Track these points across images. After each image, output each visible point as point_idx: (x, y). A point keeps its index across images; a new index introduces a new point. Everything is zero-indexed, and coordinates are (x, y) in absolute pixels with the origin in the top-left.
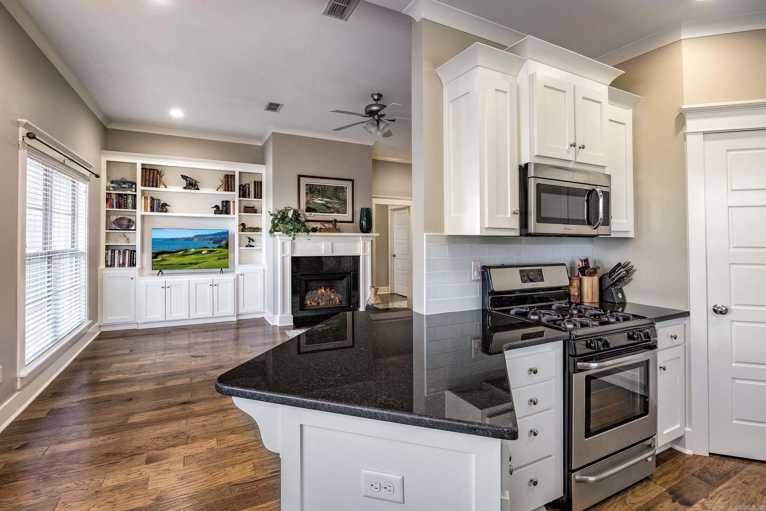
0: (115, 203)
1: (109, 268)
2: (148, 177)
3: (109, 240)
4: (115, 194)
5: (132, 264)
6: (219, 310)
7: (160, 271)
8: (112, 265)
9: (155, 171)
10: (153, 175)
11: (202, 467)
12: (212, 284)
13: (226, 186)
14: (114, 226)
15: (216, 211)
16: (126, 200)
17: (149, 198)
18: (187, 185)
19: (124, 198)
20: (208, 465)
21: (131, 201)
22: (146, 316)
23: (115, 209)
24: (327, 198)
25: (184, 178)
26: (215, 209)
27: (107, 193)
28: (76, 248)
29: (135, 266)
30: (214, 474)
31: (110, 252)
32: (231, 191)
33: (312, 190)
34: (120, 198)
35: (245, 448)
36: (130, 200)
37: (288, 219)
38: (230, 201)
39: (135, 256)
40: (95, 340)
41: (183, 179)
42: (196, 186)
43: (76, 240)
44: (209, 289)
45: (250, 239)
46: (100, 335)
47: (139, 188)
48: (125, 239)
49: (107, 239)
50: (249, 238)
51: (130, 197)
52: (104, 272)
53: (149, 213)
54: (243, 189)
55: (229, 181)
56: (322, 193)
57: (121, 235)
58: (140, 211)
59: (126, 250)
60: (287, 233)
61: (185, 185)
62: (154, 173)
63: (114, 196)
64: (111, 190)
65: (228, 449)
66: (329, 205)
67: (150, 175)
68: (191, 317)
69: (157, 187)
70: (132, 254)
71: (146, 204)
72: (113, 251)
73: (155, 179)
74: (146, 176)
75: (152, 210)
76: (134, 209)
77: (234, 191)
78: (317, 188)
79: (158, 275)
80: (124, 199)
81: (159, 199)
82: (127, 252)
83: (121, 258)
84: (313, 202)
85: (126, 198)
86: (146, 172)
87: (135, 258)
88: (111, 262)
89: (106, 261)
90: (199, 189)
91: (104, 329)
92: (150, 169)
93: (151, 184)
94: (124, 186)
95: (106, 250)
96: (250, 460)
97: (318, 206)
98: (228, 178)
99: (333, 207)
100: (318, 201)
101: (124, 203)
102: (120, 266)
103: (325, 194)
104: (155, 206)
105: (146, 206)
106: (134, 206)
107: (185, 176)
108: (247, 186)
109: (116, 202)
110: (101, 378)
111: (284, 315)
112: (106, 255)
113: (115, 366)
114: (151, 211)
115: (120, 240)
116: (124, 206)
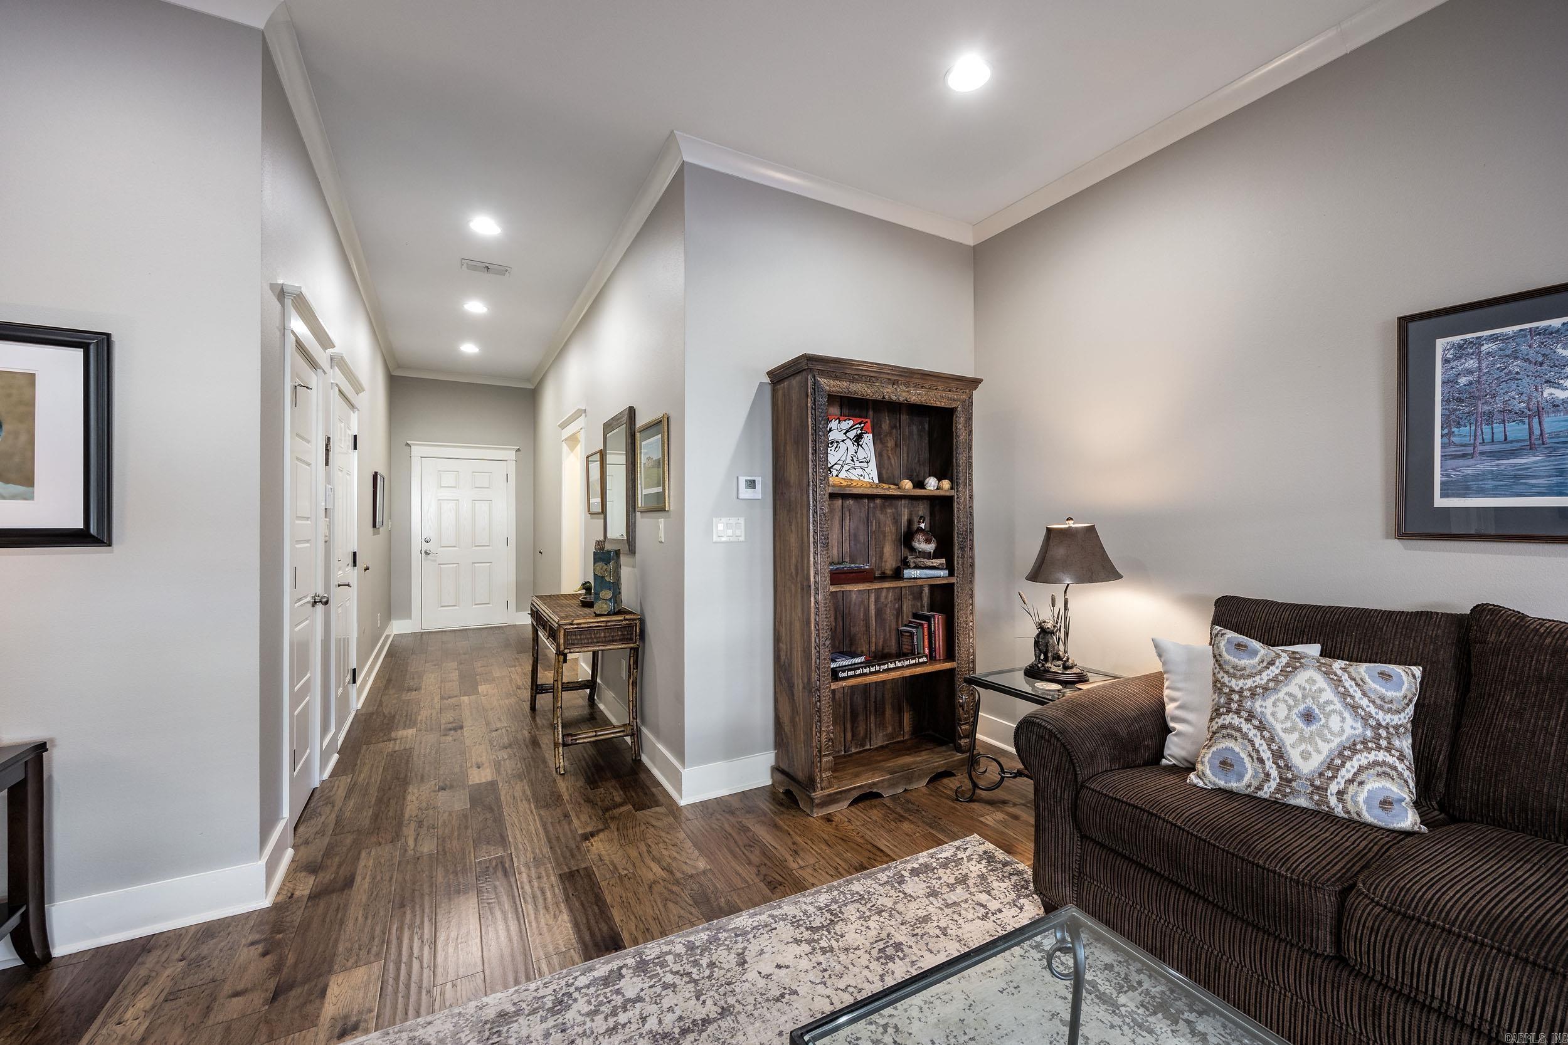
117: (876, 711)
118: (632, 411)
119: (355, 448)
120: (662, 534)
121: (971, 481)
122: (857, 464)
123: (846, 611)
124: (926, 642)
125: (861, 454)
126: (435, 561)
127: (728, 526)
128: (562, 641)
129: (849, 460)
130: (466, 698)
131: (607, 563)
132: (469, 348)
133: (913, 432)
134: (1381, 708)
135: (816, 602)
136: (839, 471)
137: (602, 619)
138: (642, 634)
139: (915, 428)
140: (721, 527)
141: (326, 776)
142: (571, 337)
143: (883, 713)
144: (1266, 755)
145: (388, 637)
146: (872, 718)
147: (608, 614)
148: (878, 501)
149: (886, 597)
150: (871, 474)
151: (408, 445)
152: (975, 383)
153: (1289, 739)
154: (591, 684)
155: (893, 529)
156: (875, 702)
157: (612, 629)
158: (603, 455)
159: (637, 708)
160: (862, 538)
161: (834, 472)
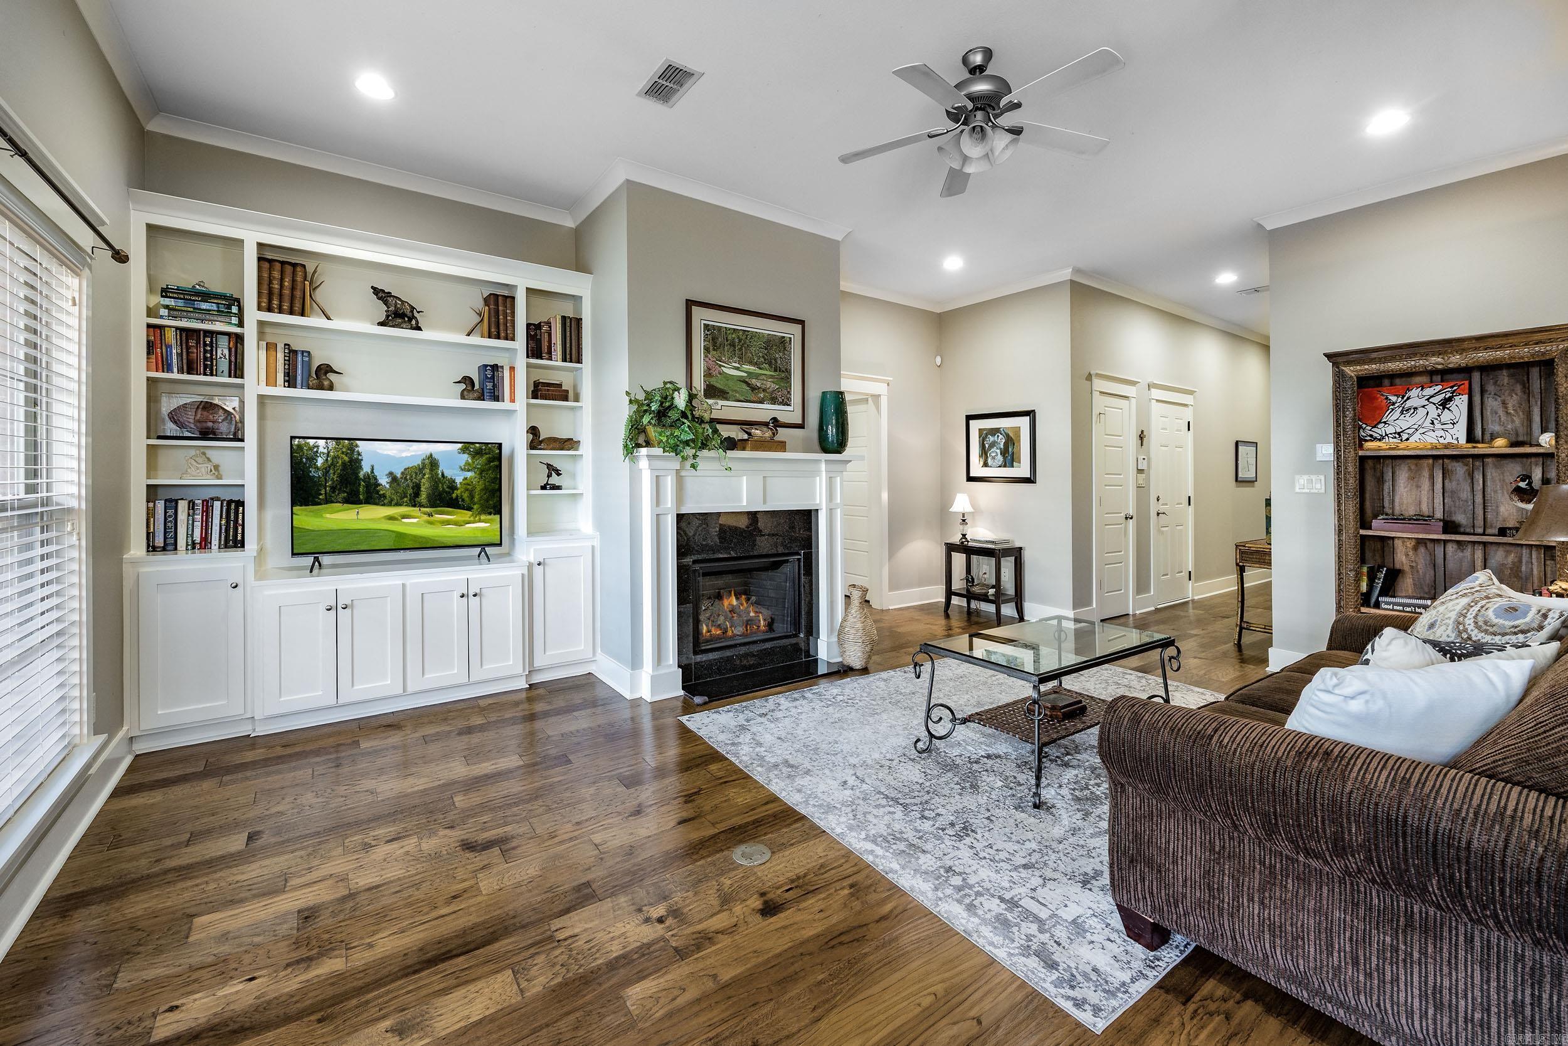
0: (175, 357)
1: (159, 557)
2: (276, 286)
3: (156, 469)
4: (177, 328)
5: (234, 540)
6: (484, 663)
7: (316, 559)
8: (170, 546)
9: (299, 269)
10: (294, 281)
12: (465, 593)
13: (493, 326)
14: (170, 428)
15: (465, 393)
16: (212, 350)
17: (280, 347)
18: (388, 316)
19: (205, 342)
21: (226, 352)
22: (280, 697)
23: (175, 375)
24: (751, 363)
25: (380, 295)
26: (463, 386)
27: (149, 326)
28: (45, 494)
29: (243, 546)
31: (160, 505)
32: (506, 338)
33: (716, 339)
34: (192, 343)
36: (223, 349)
37: (674, 415)
38: (502, 367)
39: (240, 516)
40: (116, 793)
41: (379, 298)
42: (414, 322)
43: (43, 466)
44: (457, 604)
45: (552, 470)
46: (131, 770)
47: (253, 314)
48: (209, 466)
49: (152, 466)
50: (549, 466)
51: (223, 342)
52: (144, 570)
53: (281, 390)
54: (536, 334)
55: (501, 313)
56: (740, 349)
57: (196, 456)
58: (254, 382)
59: (212, 499)
60: (675, 449)
61: (382, 318)
62: (294, 273)
63: (171, 337)
64: (161, 317)
66: (754, 381)
67: (282, 280)
68: (411, 689)
69: (303, 314)
70: (232, 512)
71: (273, 366)
72: (172, 504)
73: (298, 293)
74: (270, 282)
75: (290, 382)
76: (235, 377)
77: (513, 339)
78: (730, 337)
79: (311, 572)
80: (205, 345)
81: (309, 353)
82: (217, 504)
83: (198, 524)
84: (720, 374)
85: (211, 342)
86: (271, 269)
87: (240, 522)
88: (165, 538)
89: (148, 534)
90: (419, 328)
91: (142, 747)
92: (283, 263)
93: (286, 306)
94: (204, 306)
95: (148, 502)
97: (731, 383)
98: (497, 305)
99: (763, 387)
100: (730, 370)
101: (205, 359)
102: (194, 548)
103: (746, 353)
104: (299, 372)
105: (272, 370)
106: (237, 369)
107: (383, 291)
108: (545, 328)
109: (180, 355)
110: (154, 1015)
111: (662, 671)
112: (148, 514)
113: (204, 927)
114: (286, 384)
115: (192, 471)
116: (205, 367)
125: (1446, 416)
127: (1308, 483)
129: (1427, 423)
140: (1302, 481)
148: (1477, 459)
161: (1405, 436)
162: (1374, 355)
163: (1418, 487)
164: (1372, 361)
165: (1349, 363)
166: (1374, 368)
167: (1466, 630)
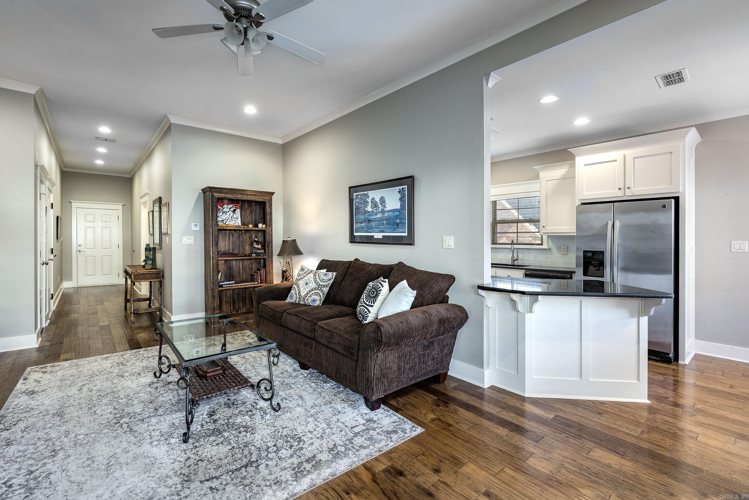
11: (644, 488)
20: (635, 485)
30: (633, 473)
35: (582, 469)
65: (601, 481)
96: (588, 458)
117: (242, 300)
118: (160, 198)
119: (52, 208)
120: (168, 242)
121: (272, 225)
122: (233, 219)
123: (231, 267)
124: (259, 278)
125: (235, 216)
126: (84, 255)
127: (188, 239)
128: (133, 278)
129: (230, 218)
130: (99, 306)
131: (150, 251)
132: (99, 162)
133: (257, 209)
134: (321, 281)
135: (213, 263)
136: (226, 222)
137: (148, 271)
138: (163, 276)
139: (258, 207)
140: (185, 239)
141: (47, 325)
142: (144, 161)
143: (246, 302)
144: (297, 293)
145: (62, 288)
146: (241, 303)
147: (150, 269)
148: (243, 231)
149: (247, 263)
150: (239, 222)
151: (70, 202)
152: (273, 193)
153: (302, 289)
154: (149, 299)
155: (249, 241)
156: (242, 297)
157: (152, 274)
158: (153, 211)
159: (162, 302)
160: (237, 243)
161: (225, 222)
162: (224, 191)
163: (225, 240)
164: (223, 193)
165: (215, 192)
166: (223, 195)
167: (318, 283)
